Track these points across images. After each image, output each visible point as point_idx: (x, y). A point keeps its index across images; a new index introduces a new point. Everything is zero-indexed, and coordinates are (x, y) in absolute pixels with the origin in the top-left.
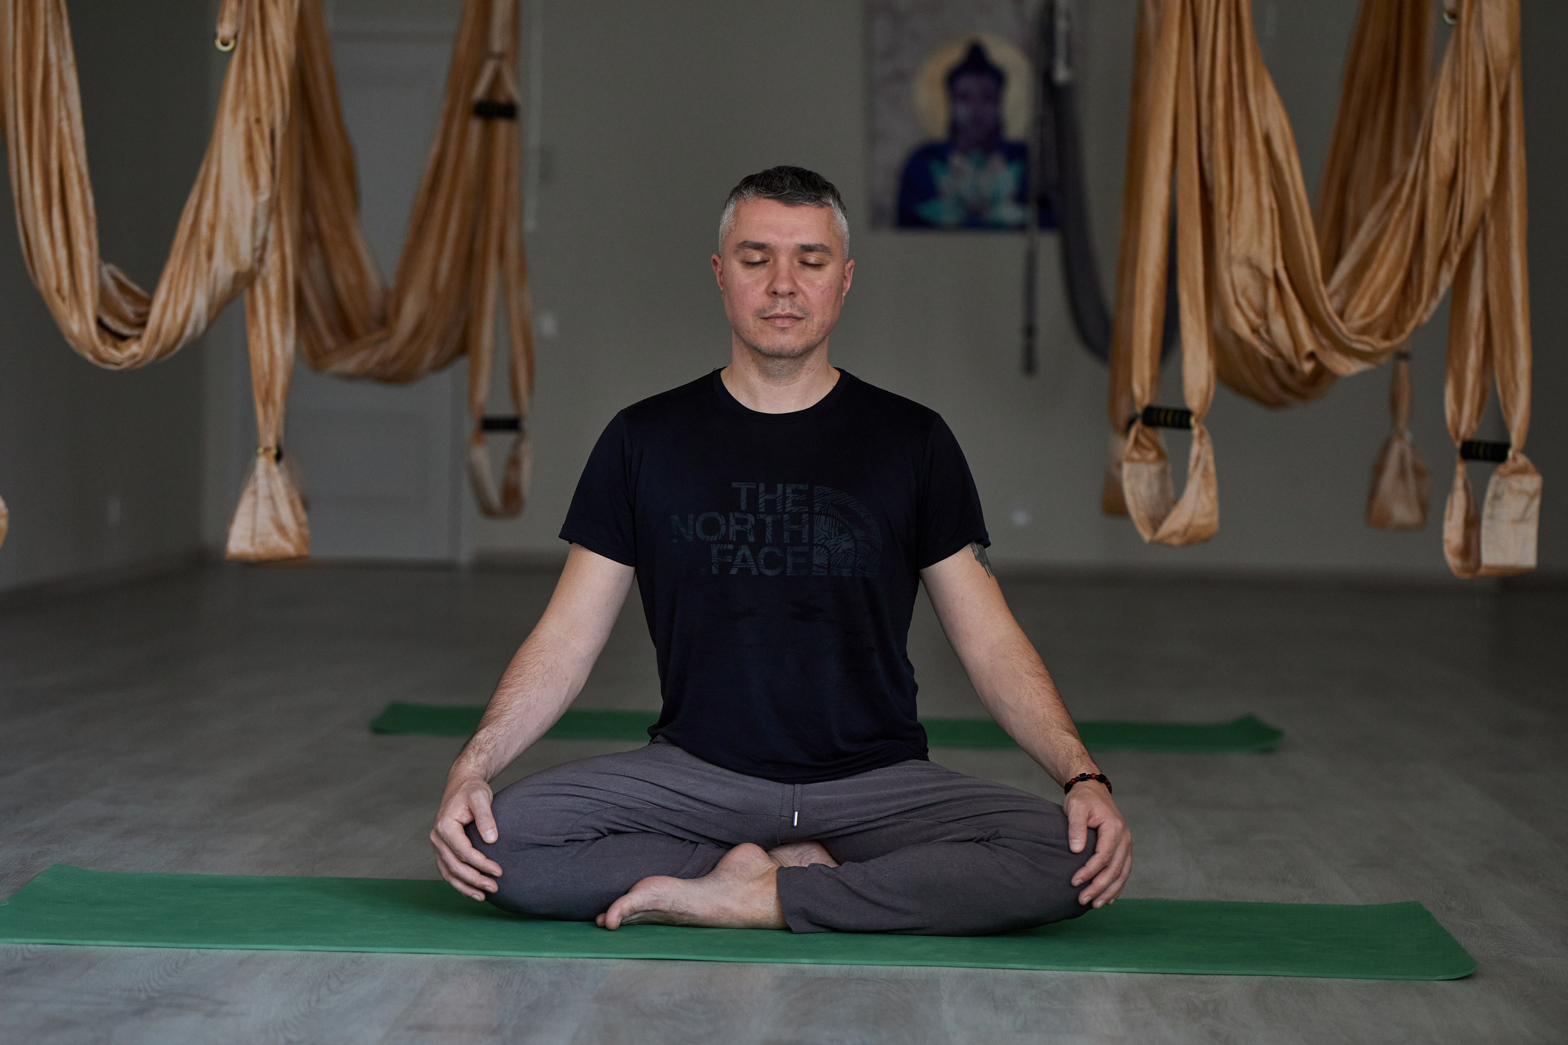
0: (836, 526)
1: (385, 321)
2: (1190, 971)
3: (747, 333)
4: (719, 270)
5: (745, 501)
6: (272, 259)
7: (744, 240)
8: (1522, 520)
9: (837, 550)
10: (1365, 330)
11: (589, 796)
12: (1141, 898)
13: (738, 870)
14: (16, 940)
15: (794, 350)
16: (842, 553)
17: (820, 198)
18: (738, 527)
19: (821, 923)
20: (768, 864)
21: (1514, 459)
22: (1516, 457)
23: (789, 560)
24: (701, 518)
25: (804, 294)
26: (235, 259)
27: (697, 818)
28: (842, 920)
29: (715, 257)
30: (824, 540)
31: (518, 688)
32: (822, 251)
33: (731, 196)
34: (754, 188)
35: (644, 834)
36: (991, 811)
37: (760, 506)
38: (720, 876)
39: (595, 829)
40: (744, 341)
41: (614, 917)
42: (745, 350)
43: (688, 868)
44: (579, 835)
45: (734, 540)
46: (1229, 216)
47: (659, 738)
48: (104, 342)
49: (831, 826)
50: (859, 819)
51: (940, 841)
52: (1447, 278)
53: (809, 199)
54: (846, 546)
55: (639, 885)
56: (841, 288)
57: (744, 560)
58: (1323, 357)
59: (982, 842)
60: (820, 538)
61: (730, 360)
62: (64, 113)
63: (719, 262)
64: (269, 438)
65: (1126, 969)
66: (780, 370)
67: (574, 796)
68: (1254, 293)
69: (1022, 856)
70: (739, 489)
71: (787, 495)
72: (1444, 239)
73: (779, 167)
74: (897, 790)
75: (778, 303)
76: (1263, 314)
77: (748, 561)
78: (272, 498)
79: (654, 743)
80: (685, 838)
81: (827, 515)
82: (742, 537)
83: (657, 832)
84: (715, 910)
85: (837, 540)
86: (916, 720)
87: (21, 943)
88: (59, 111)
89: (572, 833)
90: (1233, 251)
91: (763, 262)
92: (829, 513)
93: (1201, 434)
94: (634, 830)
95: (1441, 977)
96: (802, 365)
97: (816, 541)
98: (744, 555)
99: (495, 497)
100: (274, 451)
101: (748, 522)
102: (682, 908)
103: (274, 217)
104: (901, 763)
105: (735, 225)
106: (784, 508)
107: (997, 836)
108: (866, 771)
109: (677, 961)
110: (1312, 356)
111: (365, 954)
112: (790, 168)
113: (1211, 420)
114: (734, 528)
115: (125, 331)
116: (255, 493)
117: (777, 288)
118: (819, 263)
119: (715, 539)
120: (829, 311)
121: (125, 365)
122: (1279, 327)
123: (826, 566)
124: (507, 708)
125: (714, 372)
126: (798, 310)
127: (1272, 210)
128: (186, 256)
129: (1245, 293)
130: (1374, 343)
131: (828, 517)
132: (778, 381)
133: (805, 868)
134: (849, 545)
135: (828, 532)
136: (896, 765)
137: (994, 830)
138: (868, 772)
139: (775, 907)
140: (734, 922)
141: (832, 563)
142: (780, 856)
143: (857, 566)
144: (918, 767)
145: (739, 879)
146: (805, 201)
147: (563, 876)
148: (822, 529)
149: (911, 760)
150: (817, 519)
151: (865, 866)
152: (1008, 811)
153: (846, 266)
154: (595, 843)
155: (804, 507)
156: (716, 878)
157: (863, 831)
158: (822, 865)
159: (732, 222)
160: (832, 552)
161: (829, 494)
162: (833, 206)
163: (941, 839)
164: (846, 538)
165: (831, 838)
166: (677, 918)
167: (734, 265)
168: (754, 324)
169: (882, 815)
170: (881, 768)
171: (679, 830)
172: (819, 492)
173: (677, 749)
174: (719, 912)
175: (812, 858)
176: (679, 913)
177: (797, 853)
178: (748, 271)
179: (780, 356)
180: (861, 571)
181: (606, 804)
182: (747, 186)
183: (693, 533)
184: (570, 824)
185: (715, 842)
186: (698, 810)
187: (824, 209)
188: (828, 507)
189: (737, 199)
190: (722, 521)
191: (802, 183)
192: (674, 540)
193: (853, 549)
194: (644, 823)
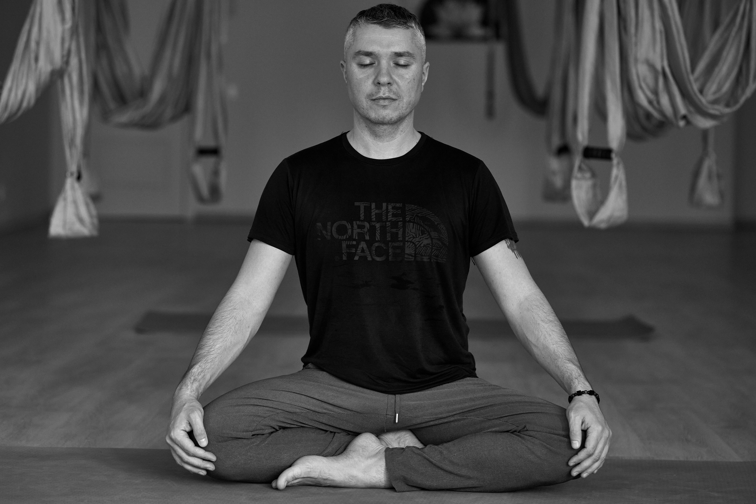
0: (420, 230)
3: (362, 109)
4: (345, 70)
5: (363, 214)
6: (74, 61)
7: (359, 50)
9: (421, 244)
10: (715, 102)
11: (267, 405)
13: (361, 451)
15: (391, 119)
16: (423, 247)
17: (406, 23)
18: (359, 231)
19: (414, 485)
20: (380, 446)
23: (390, 251)
24: (336, 225)
25: (397, 84)
26: (51, 61)
27: (334, 417)
28: (428, 483)
29: (342, 62)
30: (412, 238)
31: (220, 335)
32: (408, 56)
33: (351, 24)
34: (364, 18)
35: (301, 429)
36: (520, 413)
37: (373, 217)
38: (350, 455)
39: (271, 427)
40: (361, 114)
41: (282, 482)
42: (361, 120)
43: (329, 449)
44: (261, 431)
45: (357, 238)
46: (636, 34)
47: (310, 365)
49: (419, 421)
50: (436, 416)
51: (488, 432)
53: (399, 24)
54: (426, 242)
55: (298, 461)
56: (421, 80)
57: (363, 251)
58: (689, 117)
59: (515, 432)
60: (410, 237)
61: (352, 127)
63: (345, 65)
64: (73, 168)
66: (383, 132)
67: (257, 405)
68: (650, 80)
69: (542, 442)
70: (359, 207)
71: (389, 210)
73: (381, 5)
74: (458, 398)
75: (381, 89)
76: (656, 92)
77: (365, 251)
78: (75, 202)
80: (327, 429)
81: (414, 223)
82: (361, 237)
83: (310, 427)
84: (347, 477)
85: (420, 238)
86: (468, 350)
89: (257, 430)
90: (639, 55)
91: (371, 64)
92: (415, 221)
93: (618, 164)
94: (295, 426)
96: (397, 129)
97: (407, 239)
98: (363, 248)
99: (205, 191)
100: (75, 175)
101: (365, 228)
102: (326, 476)
103: (75, 37)
104: (461, 380)
105: (354, 41)
106: (387, 218)
107: (524, 429)
108: (439, 385)
110: (684, 117)
112: (387, 5)
113: (624, 154)
114: (356, 231)
116: (65, 199)
117: (380, 80)
118: (406, 64)
119: (345, 238)
120: (413, 95)
122: (665, 100)
123: (414, 255)
124: (212, 350)
125: (342, 135)
126: (393, 94)
127: (661, 32)
128: (22, 61)
129: (645, 80)
130: (720, 109)
131: (415, 224)
132: (382, 139)
133: (403, 449)
134: (428, 241)
135: (415, 233)
136: (458, 381)
137: (523, 426)
138: (441, 386)
139: (385, 475)
140: (360, 484)
141: (417, 253)
142: (386, 439)
143: (432, 255)
144: (471, 382)
145: (362, 457)
146: (397, 25)
147: (251, 457)
148: (411, 232)
149: (467, 377)
150: (408, 225)
151: (441, 448)
152: (532, 413)
153: (424, 66)
154: (271, 436)
155: (400, 218)
156: (347, 456)
157: (439, 424)
158: (414, 447)
159: (351, 39)
160: (417, 246)
161: (416, 210)
162: (415, 28)
163: (489, 430)
164: (426, 237)
165: (418, 428)
166: (322, 482)
167: (353, 66)
168: (366, 103)
169: (451, 414)
170: (448, 383)
171: (323, 425)
172: (409, 208)
173: (321, 372)
174: (349, 478)
175: (406, 440)
176: (324, 479)
177: (396, 437)
178: (362, 70)
179: (383, 123)
180: (435, 258)
181: (278, 410)
182: (360, 17)
183: (330, 234)
184: (256, 424)
185: (346, 431)
186: (335, 412)
187: (408, 30)
188: (415, 217)
189: (354, 25)
190: (349, 226)
191: (395, 14)
192: (318, 239)
193: (431, 244)
194: (302, 421)
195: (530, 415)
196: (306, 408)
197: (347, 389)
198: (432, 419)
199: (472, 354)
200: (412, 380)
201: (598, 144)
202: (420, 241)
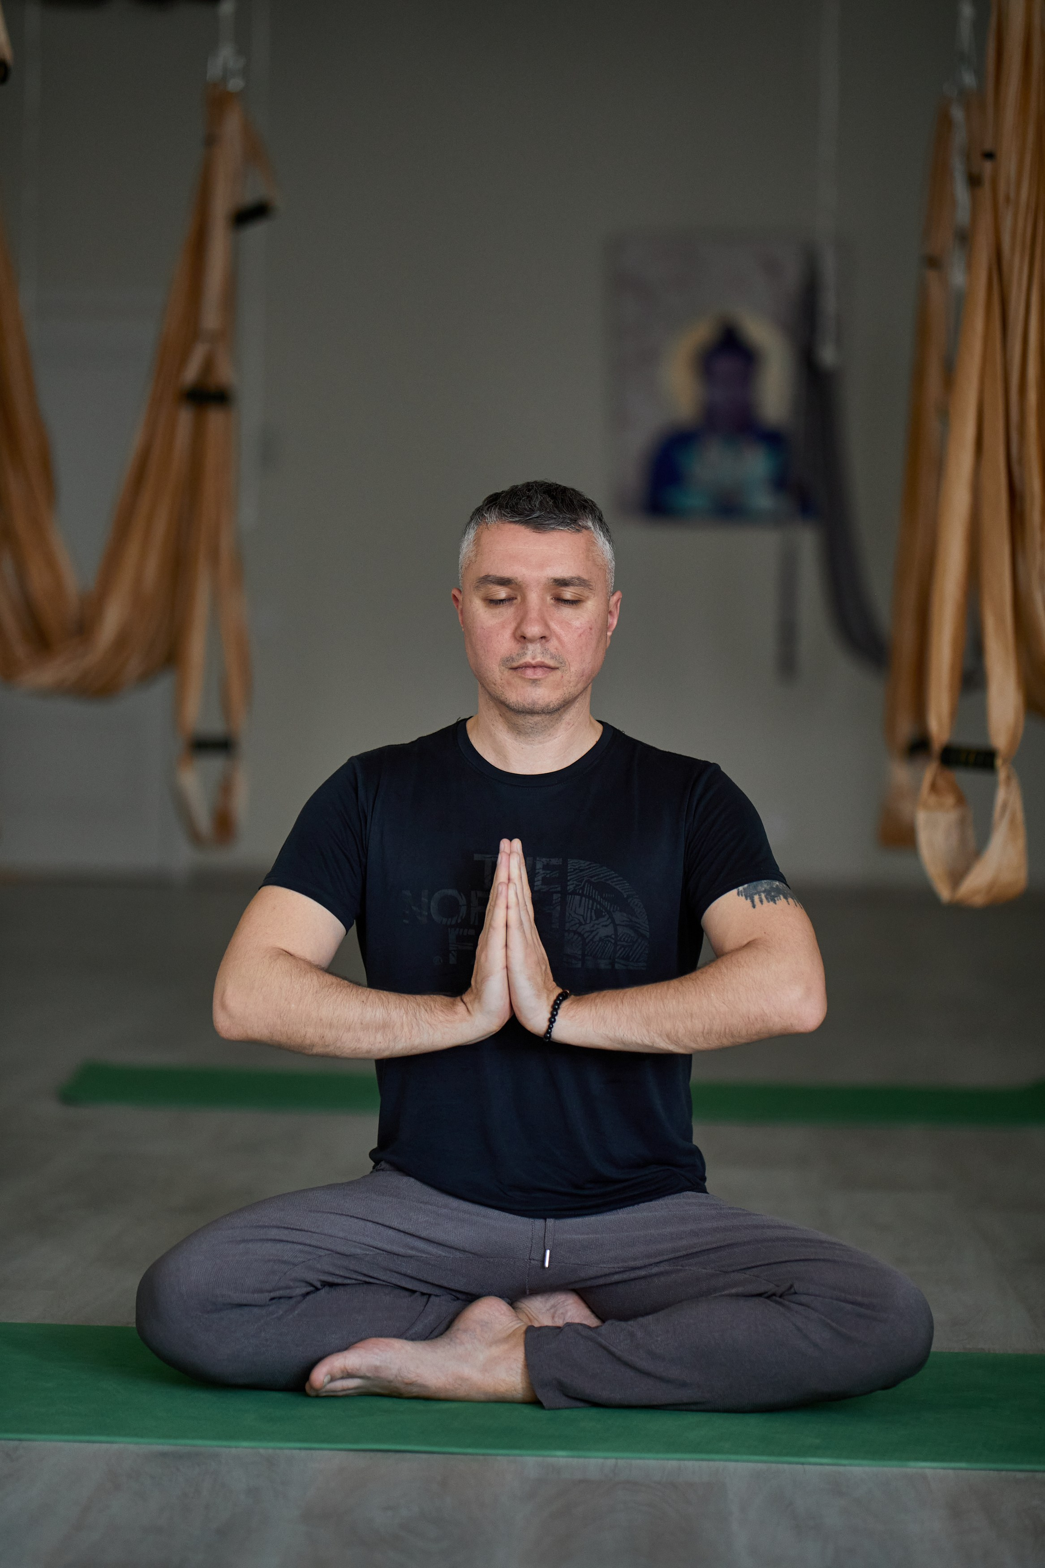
0: (592, 909)
1: (83, 627)
3: (493, 686)
4: (460, 607)
5: (489, 878)
7: (487, 573)
9: (594, 937)
11: (298, 1241)
13: (478, 1330)
15: (548, 706)
16: (600, 942)
17: (576, 521)
18: (480, 909)
19: (579, 1396)
20: (515, 1323)
24: (437, 895)
25: (559, 639)
27: (429, 1264)
28: (603, 1393)
29: (455, 592)
30: (578, 925)
32: (580, 585)
33: (472, 519)
34: (497, 510)
35: (365, 1286)
36: (784, 1259)
38: (457, 1338)
39: (307, 1283)
40: (490, 694)
43: (419, 1327)
44: (288, 1291)
45: (476, 923)
47: (383, 1165)
49: (592, 1272)
50: (625, 1265)
51: (722, 1295)
53: (563, 523)
54: (604, 932)
59: (774, 1297)
60: (573, 923)
63: (460, 597)
65: (953, 1465)
66: (533, 728)
67: (280, 1241)
69: (823, 1317)
70: (482, 862)
71: (537, 871)
74: (668, 1230)
75: (527, 649)
79: (377, 1171)
80: (415, 1289)
81: (582, 895)
83: (381, 1283)
84: (450, 1380)
85: (593, 926)
86: (691, 1141)
89: (279, 1289)
91: (510, 599)
92: (585, 892)
93: (1008, 778)
94: (353, 1281)
97: (568, 926)
99: (204, 820)
102: (411, 1376)
104: (675, 1196)
105: (476, 555)
107: (790, 1291)
108: (633, 1204)
112: (541, 485)
113: (1019, 760)
114: (476, 910)
117: (526, 632)
118: (576, 599)
119: (454, 922)
120: (590, 656)
123: (580, 957)
125: (458, 723)
126: (551, 658)
131: (584, 898)
132: (530, 739)
133: (559, 1328)
134: (609, 931)
135: (583, 916)
136: (670, 1197)
137: (788, 1285)
138: (636, 1207)
139: (523, 1377)
140: (474, 1394)
141: (586, 953)
142: (528, 1309)
143: (618, 955)
144: (694, 1201)
145: (480, 1341)
146: (559, 525)
147: (267, 1340)
148: (575, 912)
149: (687, 1191)
150: (570, 901)
151: (631, 1325)
152: (805, 1260)
153: (611, 599)
154: (306, 1300)
155: (556, 886)
156: (451, 1340)
157: (629, 1280)
158: (581, 1324)
159: (472, 552)
160: (587, 941)
161: (587, 869)
162: (592, 529)
163: (723, 1293)
164: (605, 923)
165: (591, 1287)
166: (404, 1389)
167: (475, 603)
168: (501, 675)
169: (652, 1261)
170: (651, 1200)
171: (408, 1279)
172: (575, 868)
173: (406, 1179)
174: (455, 1382)
175: (567, 1312)
176: (407, 1384)
177: (549, 1305)
178: (492, 610)
179: (532, 712)
180: (622, 962)
181: (320, 1250)
182: (489, 507)
183: (427, 913)
184: (277, 1278)
185: (451, 1292)
186: (431, 1255)
187: (580, 535)
188: (584, 886)
189: (478, 524)
190: (462, 901)
191: (554, 502)
192: (404, 921)
193: (613, 936)
194: (366, 1272)
195: (802, 1263)
196: (375, 1245)
197: (457, 1209)
198: (617, 1269)
199: (700, 1148)
200: (579, 1192)
201: (969, 740)
202: (593, 931)
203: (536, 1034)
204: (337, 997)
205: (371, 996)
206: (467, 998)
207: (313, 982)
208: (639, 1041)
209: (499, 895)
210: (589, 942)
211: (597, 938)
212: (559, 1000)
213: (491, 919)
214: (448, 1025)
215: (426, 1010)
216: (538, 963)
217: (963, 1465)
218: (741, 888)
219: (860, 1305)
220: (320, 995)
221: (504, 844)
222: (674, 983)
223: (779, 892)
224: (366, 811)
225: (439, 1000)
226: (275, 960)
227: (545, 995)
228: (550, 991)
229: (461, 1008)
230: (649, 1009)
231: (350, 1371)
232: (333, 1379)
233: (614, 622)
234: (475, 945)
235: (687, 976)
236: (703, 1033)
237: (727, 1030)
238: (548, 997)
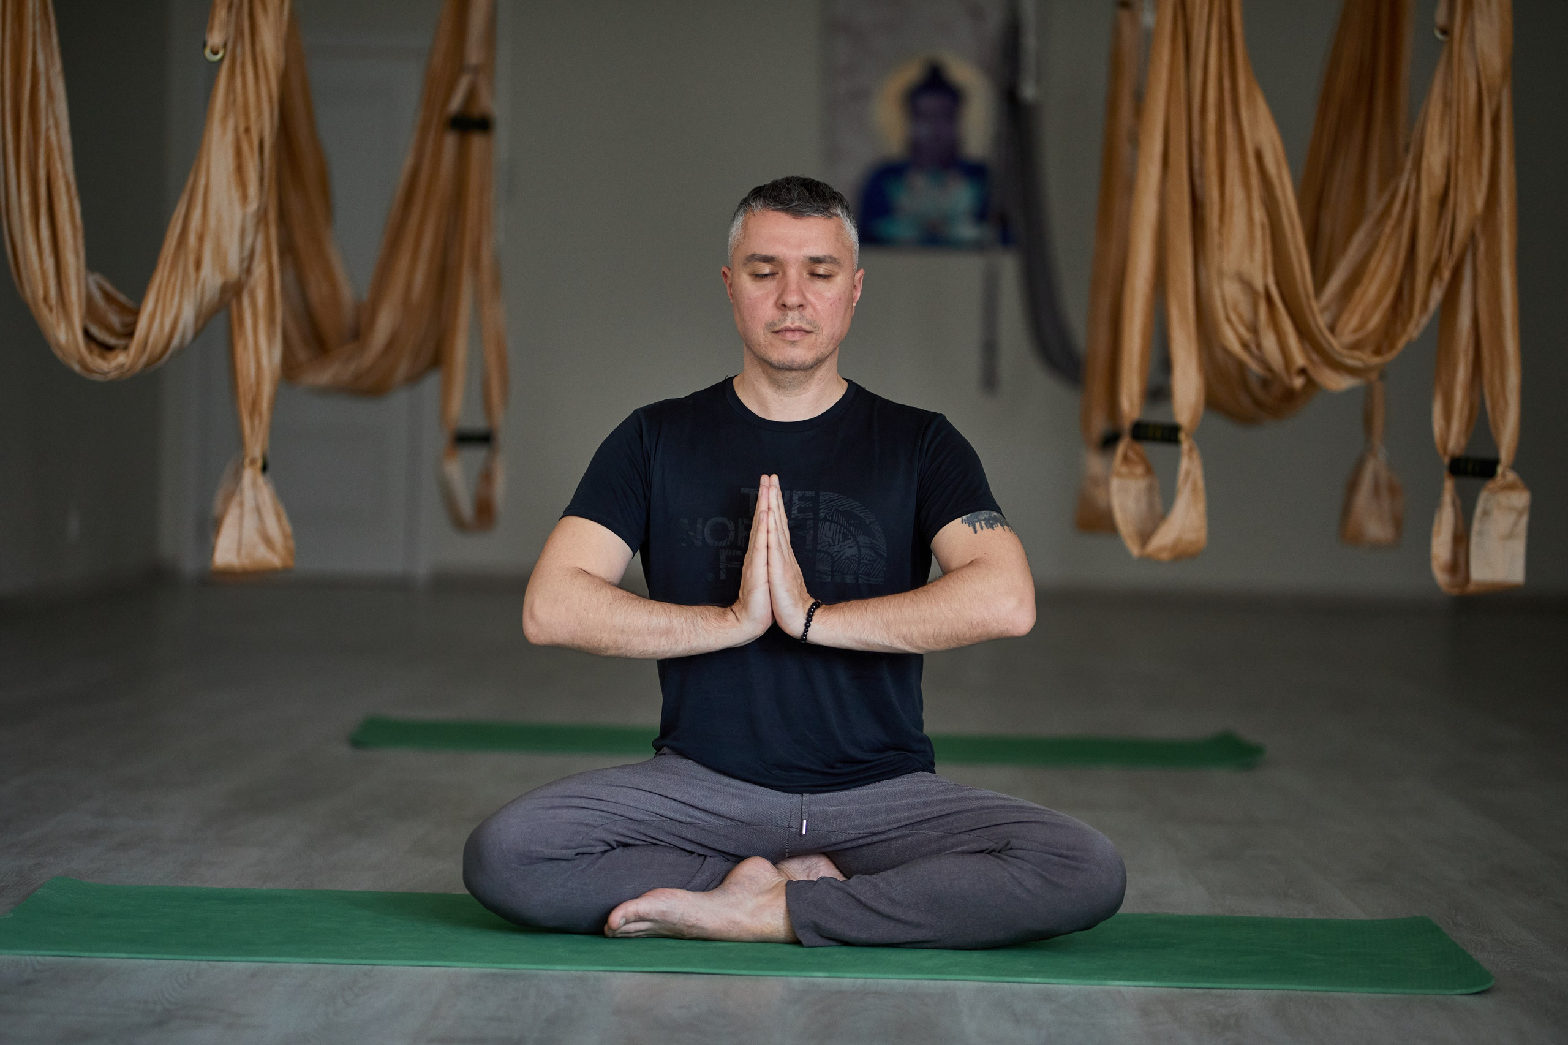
0: (840, 532)
1: (358, 334)
2: (1209, 985)
3: (758, 347)
4: (729, 282)
6: (260, 270)
7: (753, 253)
8: (1510, 536)
9: (841, 556)
10: (1356, 346)
11: (598, 808)
12: (1146, 912)
13: (747, 883)
14: (24, 952)
15: (804, 363)
16: (846, 560)
19: (832, 936)
20: (777, 878)
21: (1504, 475)
22: (1505, 473)
24: (710, 522)
25: (814, 309)
26: (223, 269)
27: (706, 830)
28: (853, 933)
29: (726, 270)
30: (828, 546)
32: (831, 262)
33: (740, 208)
34: (762, 200)
35: (653, 847)
36: (1001, 822)
38: (729, 889)
39: (605, 842)
40: (754, 353)
42: (756, 363)
43: (697, 881)
44: (590, 848)
45: (743, 546)
46: (1220, 231)
47: (665, 750)
48: (91, 352)
49: (841, 837)
50: (868, 830)
51: (951, 853)
52: (1437, 294)
53: (817, 211)
54: (849, 552)
56: (852, 299)
58: (1312, 372)
59: (994, 853)
60: (823, 544)
61: (742, 370)
62: (51, 122)
63: (729, 274)
64: (255, 448)
65: (1143, 983)
66: (791, 382)
67: (584, 808)
68: (1245, 308)
69: (1035, 867)
70: (748, 495)
71: (794, 502)
72: (1435, 254)
74: (905, 802)
75: (787, 315)
76: (1254, 329)
78: (258, 510)
79: (660, 755)
80: (694, 850)
81: (831, 521)
83: (666, 844)
84: (725, 923)
85: (841, 547)
86: (922, 732)
87: (30, 955)
88: (47, 120)
89: (583, 846)
90: (1225, 265)
91: (772, 274)
92: (833, 519)
93: (1191, 450)
94: (643, 843)
95: (1459, 991)
96: (812, 376)
97: (819, 547)
100: (259, 463)
102: (692, 920)
103: (262, 226)
104: (909, 775)
105: (744, 238)
107: (1007, 847)
108: (874, 782)
109: (691, 975)
110: (1303, 371)
111: (378, 967)
112: (798, 179)
113: (1201, 436)
114: (743, 534)
115: (112, 341)
116: (241, 505)
117: (786, 301)
118: (828, 274)
119: (724, 545)
121: (112, 375)
122: (1269, 342)
123: (829, 573)
125: (726, 381)
126: (807, 323)
127: (1263, 225)
128: (174, 266)
129: (1235, 308)
130: (1365, 358)
131: (832, 523)
132: (788, 392)
133: (815, 881)
134: (854, 551)
135: (832, 538)
136: (906, 776)
137: (1005, 842)
138: (877, 783)
139: (785, 921)
140: (744, 935)
141: (834, 569)
142: (787, 867)
143: (861, 571)
144: (925, 779)
145: (749, 892)
146: (813, 213)
147: (572, 888)
148: (825, 535)
149: (919, 771)
150: (821, 526)
151: (875, 878)
152: (1020, 822)
153: (856, 276)
154: (604, 856)
155: (810, 514)
156: (725, 891)
157: (872, 843)
158: (832, 878)
159: (740, 234)
160: (836, 559)
161: (835, 500)
162: (841, 216)
163: (952, 851)
164: (850, 545)
165: (840, 850)
166: (686, 931)
167: (743, 278)
168: (764, 338)
169: (892, 826)
170: (890, 779)
171: (687, 843)
172: (825, 498)
173: (685, 761)
174: (729, 925)
175: (819, 872)
176: (688, 926)
177: (804, 866)
178: (758, 283)
179: (790, 369)
180: (865, 577)
181: (615, 816)
182: (754, 198)
183: (701, 537)
184: (581, 837)
185: (724, 855)
186: (707, 822)
187: (831, 220)
188: (833, 513)
189: (745, 211)
190: (731, 526)
191: (810, 194)
192: (682, 544)
193: (857, 556)
194: (653, 835)
195: (1017, 825)
196: (661, 813)
197: (727, 786)
198: (862, 834)
199: (929, 737)
200: (831, 771)
201: (1157, 416)
202: (840, 551)
203: (794, 637)
204: (628, 608)
205: (655, 607)
206: (735, 608)
207: (608, 595)
208: (880, 643)
209: (761, 521)
210: (837, 560)
211: (844, 557)
212: (813, 608)
213: (755, 542)
214: (721, 631)
215: (702, 618)
216: (795, 578)
217: (1151, 983)
218: (964, 517)
219: (1067, 857)
220: (613, 606)
221: (764, 479)
222: (910, 594)
223: (996, 520)
224: (650, 453)
225: (711, 611)
226: (575, 577)
227: (802, 604)
228: (805, 601)
229: (731, 616)
230: (889, 616)
231: (641, 915)
232: (627, 922)
233: (858, 295)
234: (742, 564)
235: (920, 589)
236: (933, 636)
237: (953, 634)
238: (803, 607)
